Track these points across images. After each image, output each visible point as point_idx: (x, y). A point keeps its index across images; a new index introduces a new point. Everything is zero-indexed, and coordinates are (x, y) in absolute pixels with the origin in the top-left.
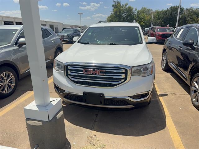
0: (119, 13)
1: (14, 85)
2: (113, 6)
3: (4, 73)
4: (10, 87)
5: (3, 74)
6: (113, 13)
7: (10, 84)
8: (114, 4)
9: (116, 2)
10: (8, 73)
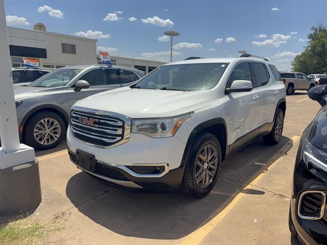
0: (320, 49)
1: (58, 136)
2: (311, 36)
3: (46, 119)
4: (52, 138)
5: (44, 121)
6: (309, 49)
7: (53, 135)
8: (312, 32)
9: (318, 29)
10: (51, 120)
